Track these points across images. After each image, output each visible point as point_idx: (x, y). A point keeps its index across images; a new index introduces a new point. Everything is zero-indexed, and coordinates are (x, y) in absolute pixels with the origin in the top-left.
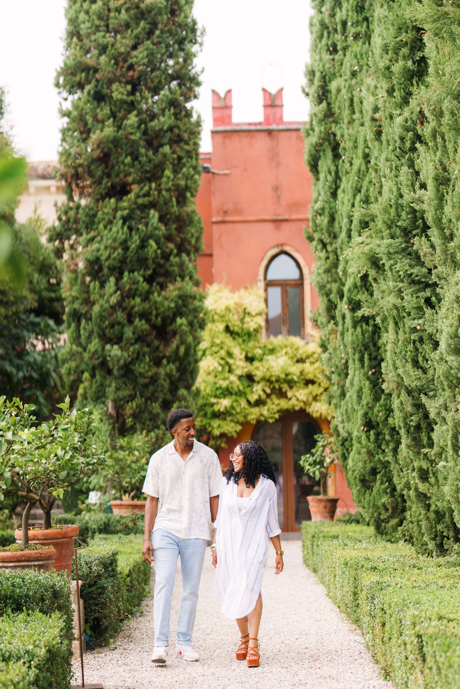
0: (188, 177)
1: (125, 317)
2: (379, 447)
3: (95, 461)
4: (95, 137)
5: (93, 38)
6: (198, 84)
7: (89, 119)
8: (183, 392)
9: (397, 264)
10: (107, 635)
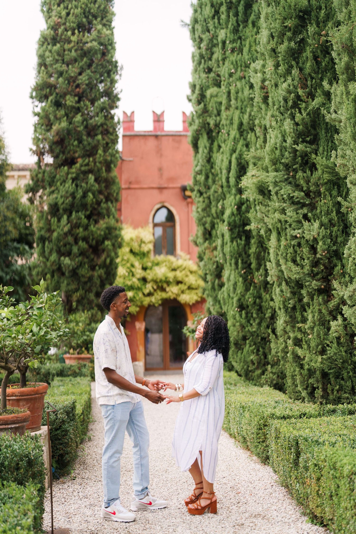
0: (112, 156)
1: (73, 240)
2: (249, 321)
3: (62, 333)
4: (55, 128)
5: (54, 66)
6: (118, 99)
7: (52, 117)
9: (281, 189)
10: (69, 467)
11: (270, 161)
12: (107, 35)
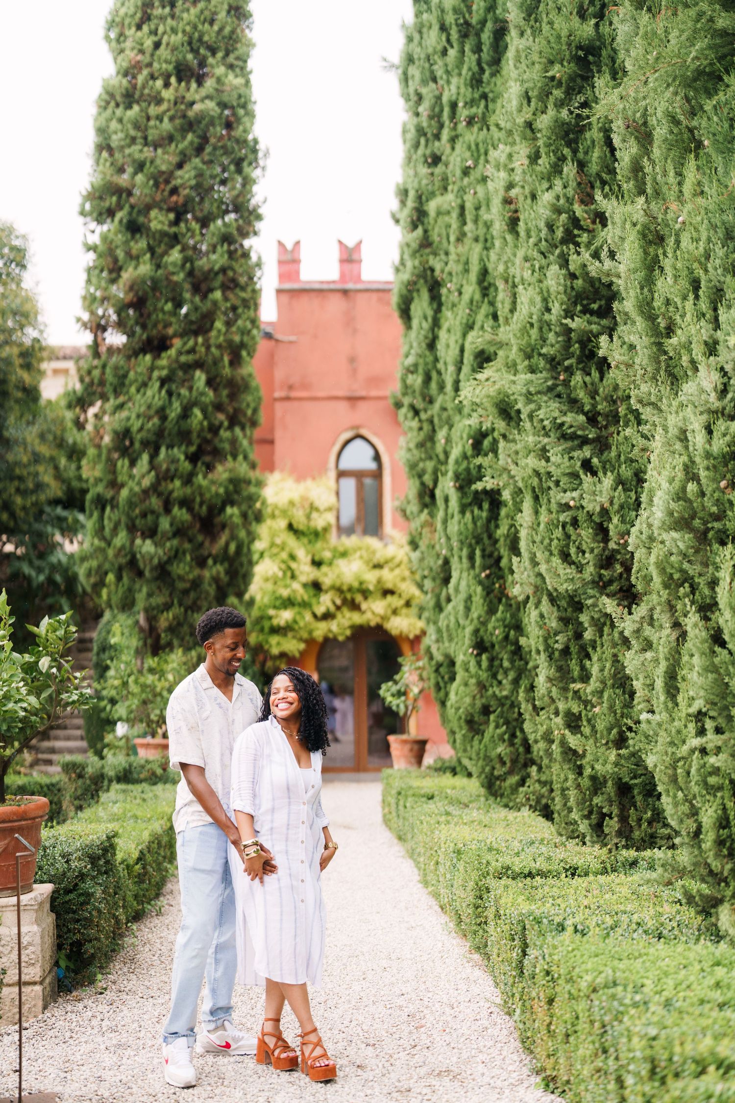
0: (243, 332)
1: (161, 504)
2: (494, 676)
3: (75, 698)
4: (127, 275)
6: (259, 218)
7: (120, 254)
8: (232, 600)
9: (539, 409)
10: (92, 969)
11: (521, 350)
12: (236, 88)
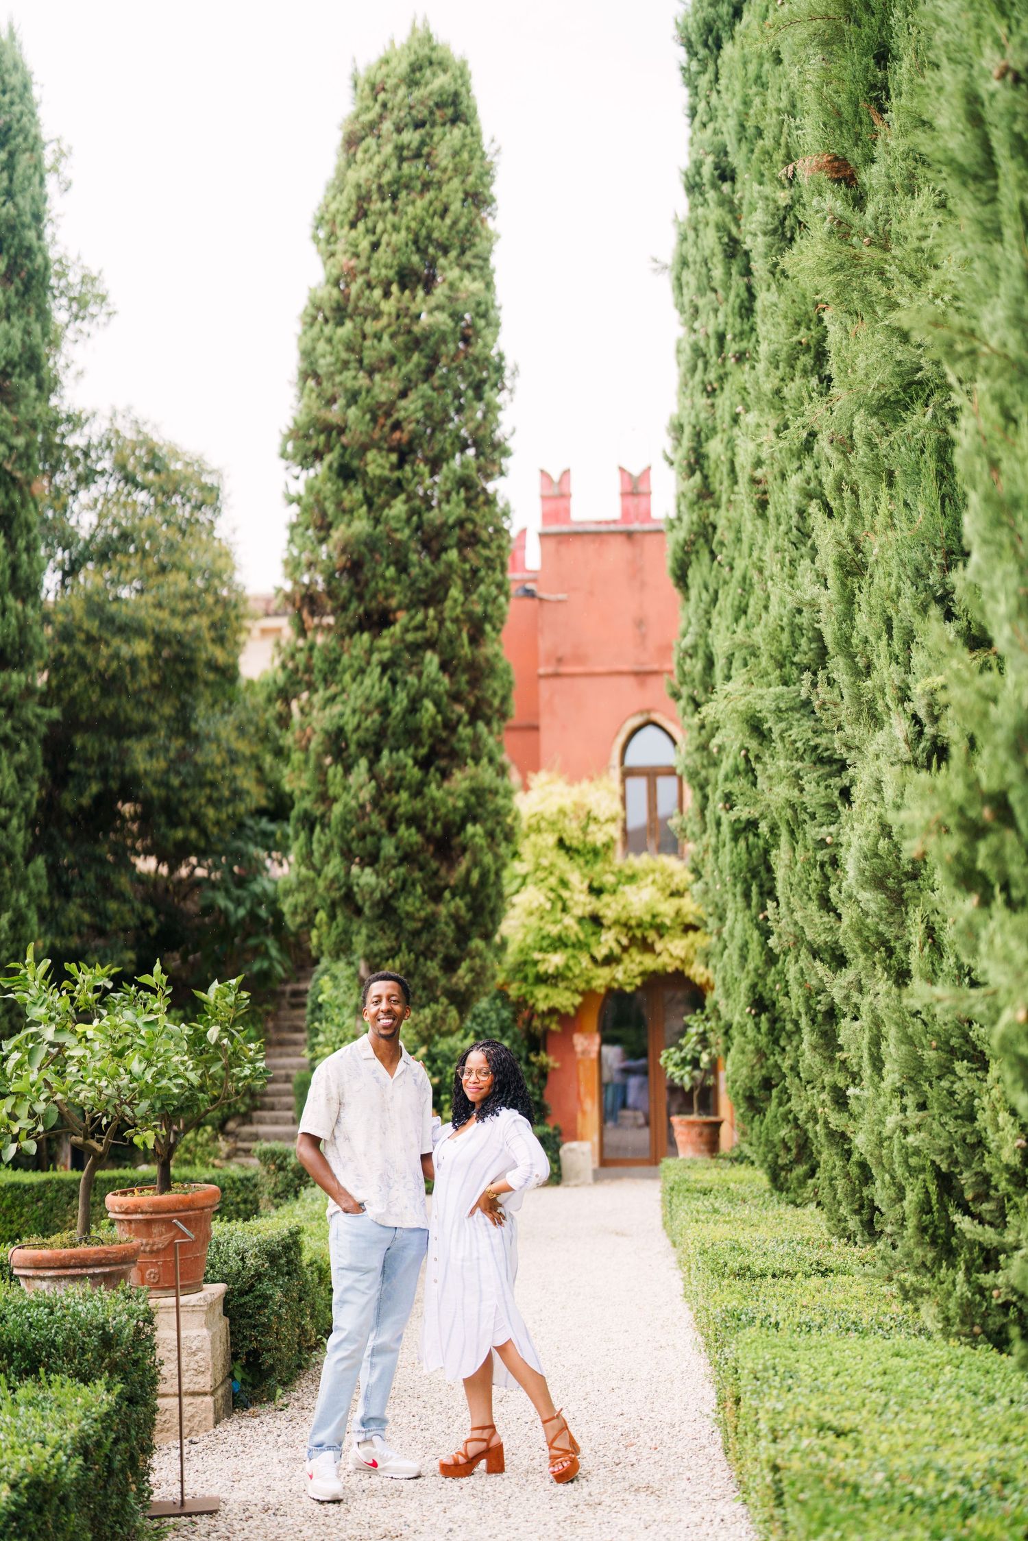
0: (486, 601)
1: (383, 822)
2: (776, 1042)
4: (336, 535)
6: (506, 453)
7: (330, 508)
8: (477, 943)
9: (791, 728)
10: (272, 1382)
11: (772, 657)
12: (473, 294)
